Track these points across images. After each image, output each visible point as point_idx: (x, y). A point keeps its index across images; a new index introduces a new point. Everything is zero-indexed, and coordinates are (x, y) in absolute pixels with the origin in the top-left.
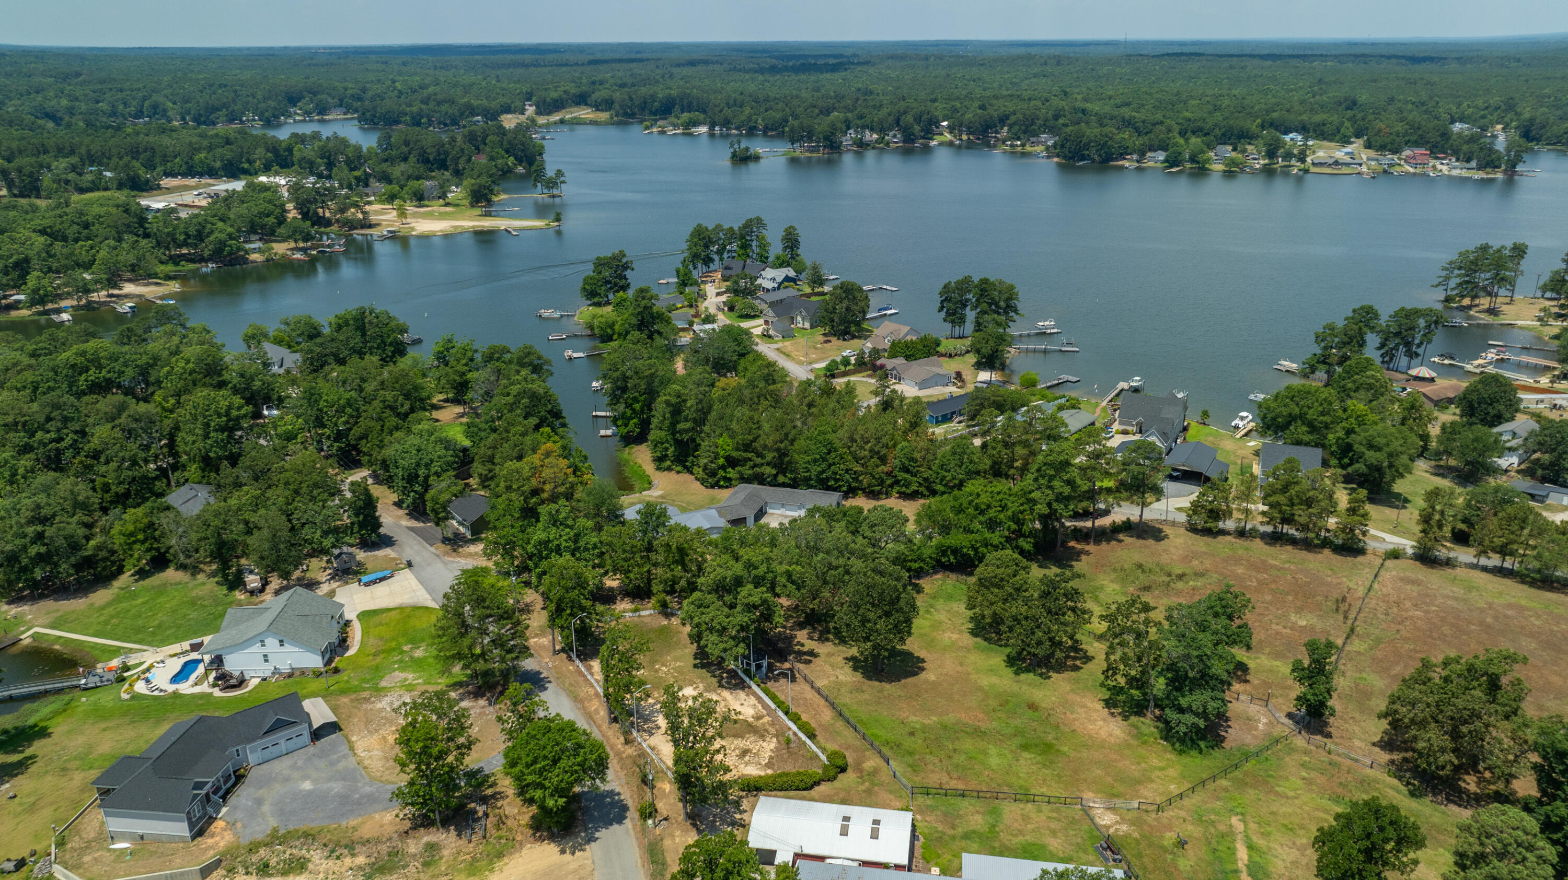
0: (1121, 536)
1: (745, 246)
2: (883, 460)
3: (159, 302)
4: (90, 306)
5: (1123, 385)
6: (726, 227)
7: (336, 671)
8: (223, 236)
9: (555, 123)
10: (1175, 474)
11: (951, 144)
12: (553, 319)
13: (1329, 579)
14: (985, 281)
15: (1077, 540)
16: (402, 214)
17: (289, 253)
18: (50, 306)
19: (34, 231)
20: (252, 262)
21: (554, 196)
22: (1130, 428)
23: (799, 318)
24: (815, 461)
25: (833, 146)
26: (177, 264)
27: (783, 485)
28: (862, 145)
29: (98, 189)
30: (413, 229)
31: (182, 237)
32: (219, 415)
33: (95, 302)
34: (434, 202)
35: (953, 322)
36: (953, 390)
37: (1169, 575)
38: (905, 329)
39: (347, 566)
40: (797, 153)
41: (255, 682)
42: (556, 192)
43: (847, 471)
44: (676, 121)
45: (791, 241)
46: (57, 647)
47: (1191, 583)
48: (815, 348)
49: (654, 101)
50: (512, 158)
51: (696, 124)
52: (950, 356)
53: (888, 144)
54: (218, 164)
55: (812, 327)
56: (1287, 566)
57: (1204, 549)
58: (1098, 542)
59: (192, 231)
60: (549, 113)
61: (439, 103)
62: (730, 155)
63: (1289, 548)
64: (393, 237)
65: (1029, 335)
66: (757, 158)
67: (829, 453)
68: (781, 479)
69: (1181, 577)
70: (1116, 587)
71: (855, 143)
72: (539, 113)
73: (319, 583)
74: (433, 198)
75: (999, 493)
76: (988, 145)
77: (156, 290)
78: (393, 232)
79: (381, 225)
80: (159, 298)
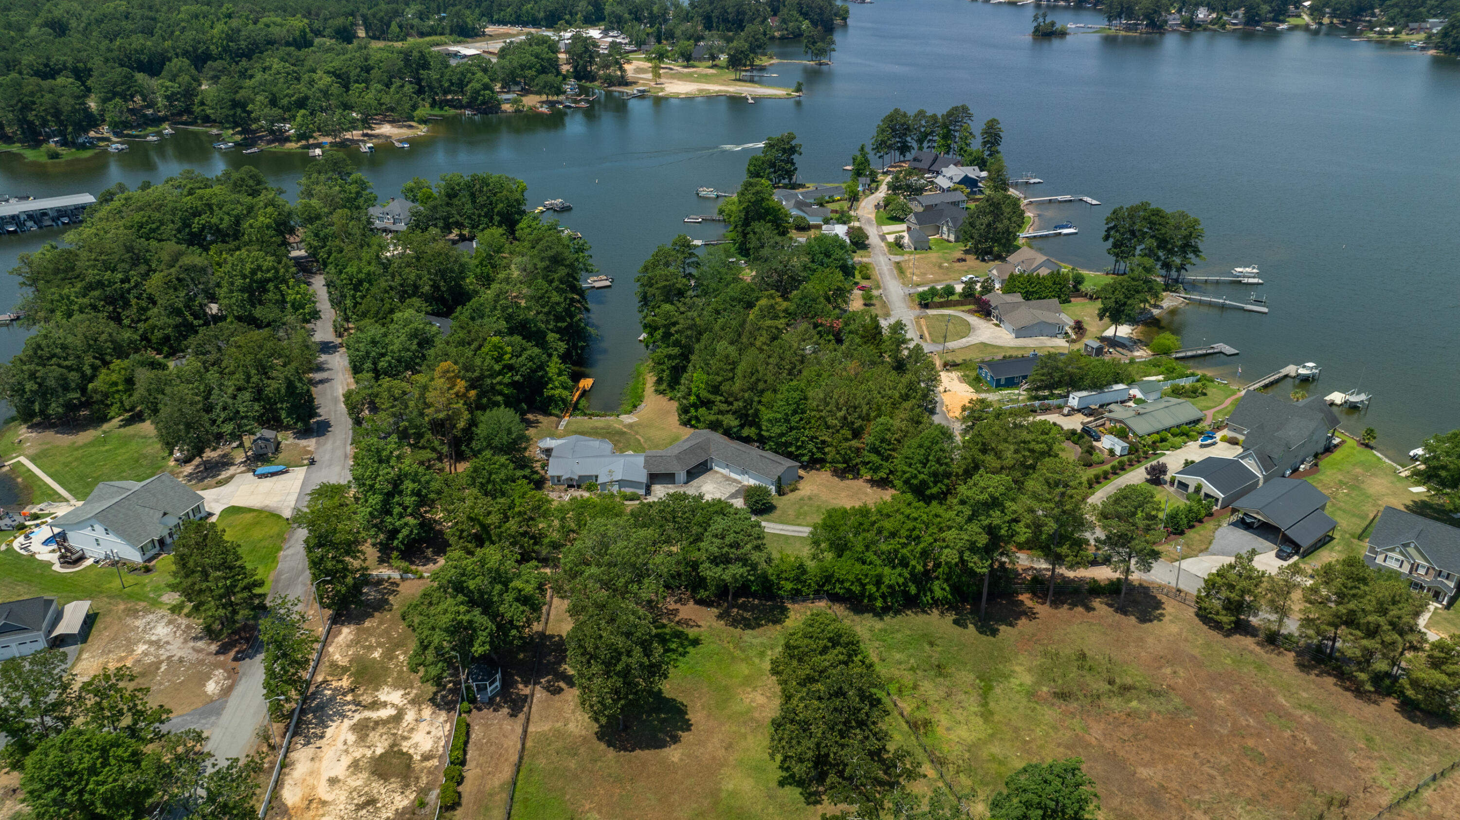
0: (1097, 603)
1: (947, 136)
2: (857, 434)
3: (397, 144)
4: (343, 144)
5: (1291, 370)
6: (929, 113)
7: (148, 570)
8: (478, 86)
10: (1248, 520)
11: (1306, 28)
12: (709, 198)
13: (1351, 755)
14: (1157, 213)
15: (1034, 594)
16: (657, 75)
17: (538, 105)
18: (311, 141)
19: (328, 72)
20: (502, 112)
21: (821, 64)
22: (1241, 438)
23: (945, 229)
24: (777, 420)
25: (1157, 26)
26: (441, 109)
27: (747, 440)
28: (1192, 26)
29: (436, 34)
30: (662, 89)
31: (446, 85)
32: (244, 277)
33: (348, 140)
34: (702, 64)
35: (1117, 255)
36: (1060, 343)
37: (1111, 682)
38: (1041, 258)
39: (262, 452)
40: (1112, 32)
41: (89, 562)
42: (823, 59)
43: (812, 438)
45: (992, 137)
46: (19, 480)
47: (1134, 704)
48: (940, 267)
52: (1091, 298)
53: (1223, 26)
54: (542, 15)
55: (957, 240)
56: (1299, 712)
57: (1196, 652)
58: (1056, 603)
59: (455, 79)
62: (1032, 30)
63: (1330, 681)
64: (642, 95)
65: (1217, 282)
66: (1063, 34)
67: (795, 412)
68: (746, 432)
69: (1125, 689)
70: (1028, 679)
71: (1183, 23)
73: (233, 464)
74: (704, 59)
75: (916, 519)
76: (1353, 32)
77: (405, 132)
78: (644, 91)
79: (635, 83)
80: (400, 141)
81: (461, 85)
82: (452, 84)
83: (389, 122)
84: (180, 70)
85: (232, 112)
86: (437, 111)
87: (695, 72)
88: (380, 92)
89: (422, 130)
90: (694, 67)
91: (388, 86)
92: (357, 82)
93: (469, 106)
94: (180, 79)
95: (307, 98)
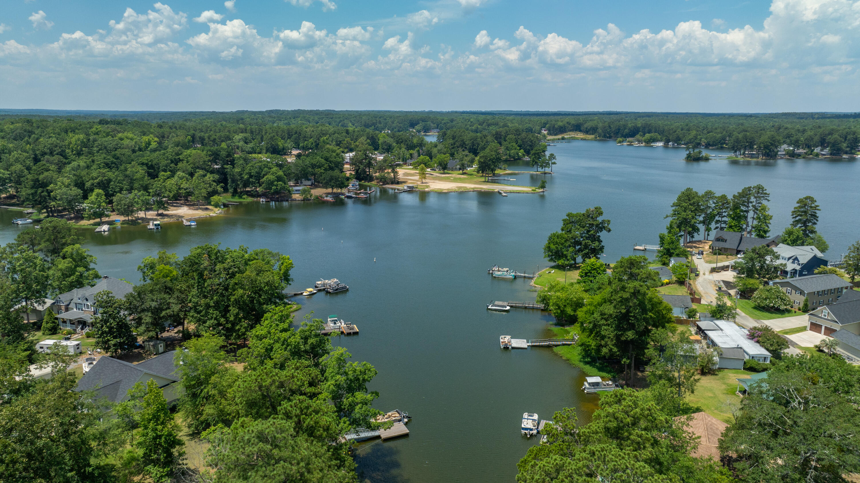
1: (738, 217)
3: (186, 223)
4: (134, 222)
6: (718, 194)
8: (272, 177)
9: (559, 139)
16: (423, 175)
17: (324, 196)
18: (103, 219)
20: (293, 200)
21: (545, 173)
25: (771, 154)
26: (241, 197)
28: (793, 156)
29: (255, 153)
30: (428, 187)
33: (142, 219)
34: (456, 172)
40: (738, 158)
42: (547, 170)
44: (641, 138)
49: (625, 129)
50: (522, 151)
51: (655, 140)
53: (816, 155)
59: (253, 172)
60: (555, 135)
61: (489, 125)
62: (685, 156)
64: (411, 190)
66: (706, 160)
71: (788, 154)
72: (550, 134)
74: (456, 169)
77: (200, 213)
78: (413, 187)
79: (404, 182)
80: (188, 220)
81: (258, 177)
82: (251, 176)
83: (187, 205)
84: (17, 160)
85: (33, 191)
86: (237, 199)
87: (451, 177)
88: (181, 178)
89: (215, 212)
90: (449, 174)
91: (192, 175)
92: (165, 171)
93: (264, 195)
94: (13, 168)
95: (109, 181)
